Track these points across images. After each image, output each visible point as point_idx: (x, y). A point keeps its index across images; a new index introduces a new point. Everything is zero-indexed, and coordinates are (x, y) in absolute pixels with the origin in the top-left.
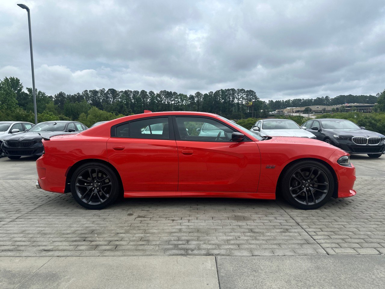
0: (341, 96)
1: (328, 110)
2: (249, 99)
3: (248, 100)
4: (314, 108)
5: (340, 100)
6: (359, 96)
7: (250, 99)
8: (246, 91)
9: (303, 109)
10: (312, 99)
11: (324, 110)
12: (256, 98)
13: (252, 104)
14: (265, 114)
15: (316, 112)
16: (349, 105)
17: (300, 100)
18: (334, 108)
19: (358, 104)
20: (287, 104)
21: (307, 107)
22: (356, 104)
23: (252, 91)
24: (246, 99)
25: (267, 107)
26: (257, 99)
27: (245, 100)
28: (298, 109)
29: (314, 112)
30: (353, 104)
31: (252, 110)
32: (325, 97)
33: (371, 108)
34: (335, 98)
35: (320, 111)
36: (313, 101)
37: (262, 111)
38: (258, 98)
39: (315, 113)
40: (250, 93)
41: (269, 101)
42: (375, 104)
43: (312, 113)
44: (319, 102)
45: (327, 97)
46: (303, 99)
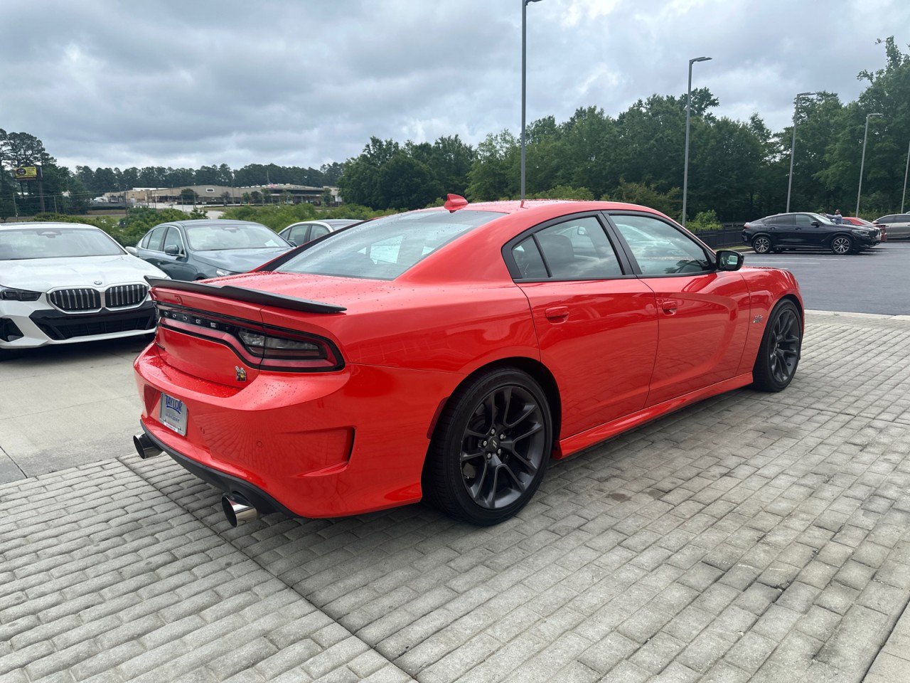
0: (254, 166)
1: (235, 196)
2: (23, 159)
3: (19, 161)
4: (202, 190)
5: (253, 174)
6: (290, 168)
7: (28, 159)
8: (8, 133)
9: (177, 192)
10: (191, 169)
11: (226, 196)
12: (45, 158)
13: (34, 173)
14: (80, 204)
15: (209, 201)
16: (276, 186)
17: (161, 170)
18: (247, 193)
19: (293, 187)
20: (130, 179)
21: (185, 188)
22: (288, 186)
23: (30, 137)
24: (14, 159)
25: (75, 184)
26: (48, 159)
27: (10, 162)
28: (164, 192)
29: (205, 201)
30: (282, 186)
31: (37, 192)
32: (219, 167)
33: (318, 195)
34: (242, 169)
35: (216, 198)
36: (194, 173)
37: (66, 194)
38: (52, 158)
39: (208, 203)
40: (22, 140)
41: (79, 168)
42: (324, 187)
43: (200, 204)
44: (208, 176)
45: (223, 166)
46: (170, 169)
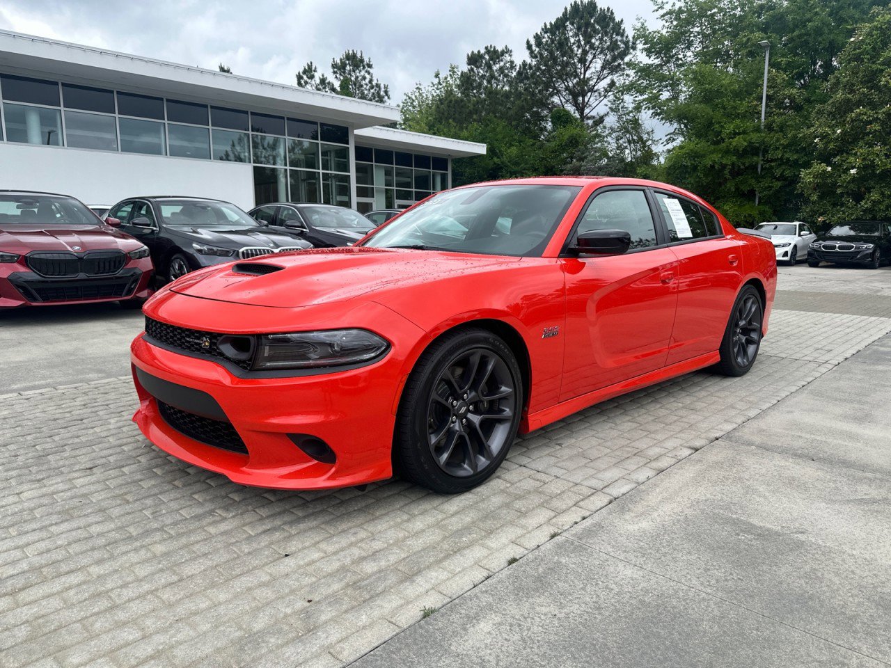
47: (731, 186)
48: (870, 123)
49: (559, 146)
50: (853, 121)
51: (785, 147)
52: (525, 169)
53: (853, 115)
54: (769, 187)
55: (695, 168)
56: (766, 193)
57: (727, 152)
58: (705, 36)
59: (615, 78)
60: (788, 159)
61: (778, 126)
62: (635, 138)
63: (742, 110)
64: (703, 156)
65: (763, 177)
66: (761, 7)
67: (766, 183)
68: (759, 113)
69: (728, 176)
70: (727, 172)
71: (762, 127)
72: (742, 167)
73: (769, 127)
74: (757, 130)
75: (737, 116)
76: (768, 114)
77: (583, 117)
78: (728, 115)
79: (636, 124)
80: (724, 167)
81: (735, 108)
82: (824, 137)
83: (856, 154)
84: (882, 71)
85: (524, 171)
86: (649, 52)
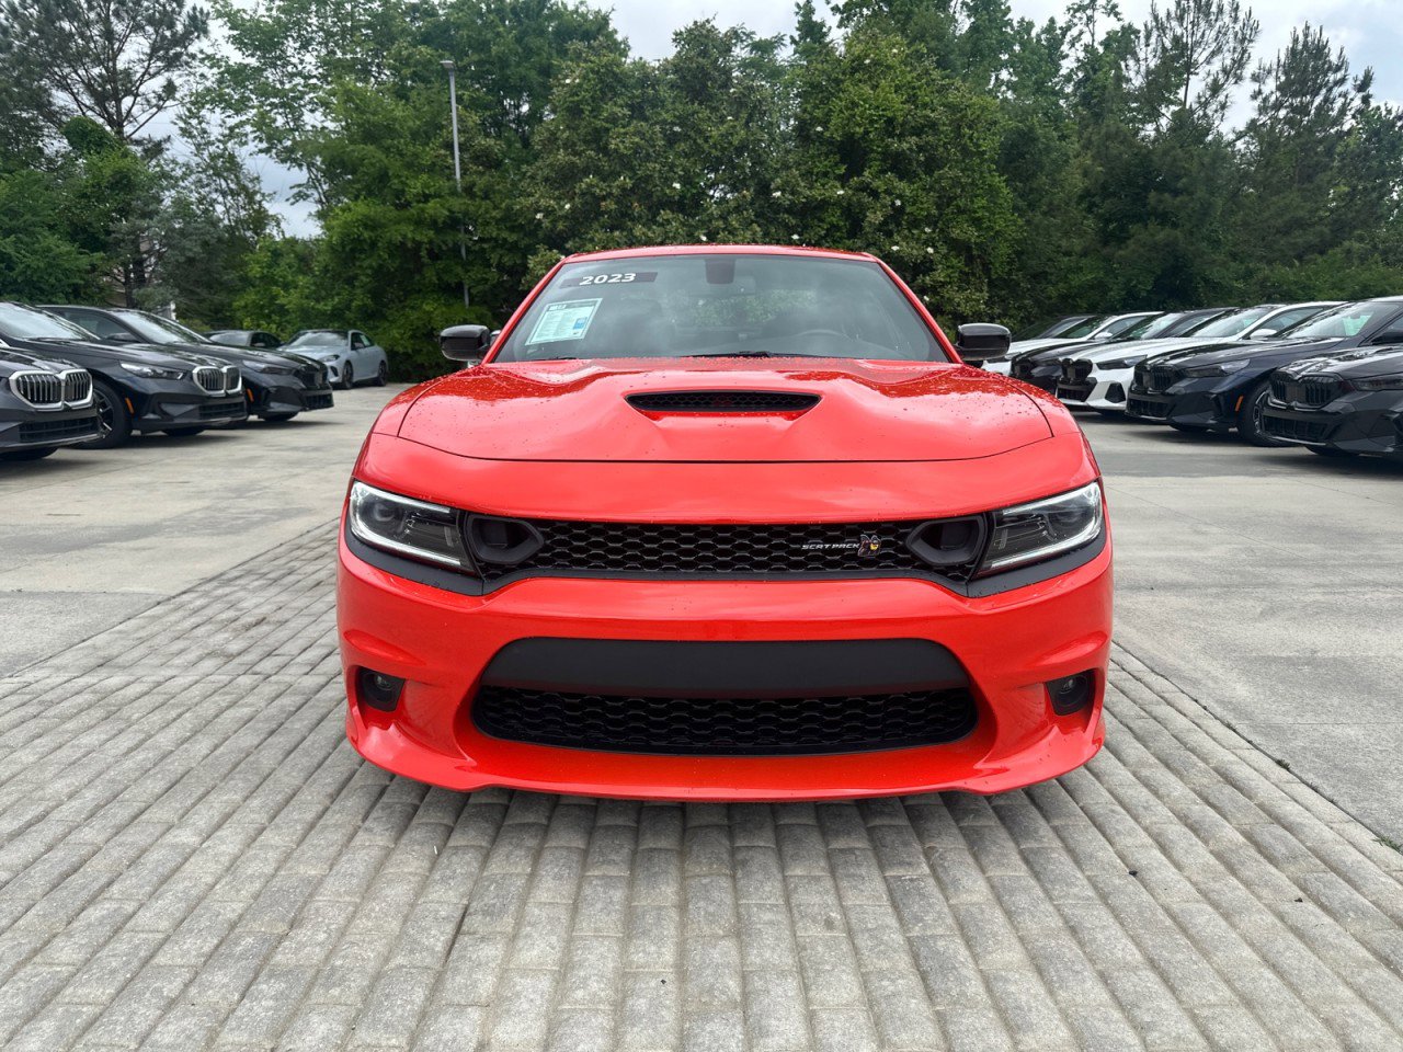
47: (430, 275)
48: (604, 198)
49: (93, 186)
50: (583, 194)
51: (498, 221)
52: (34, 224)
53: (584, 186)
54: (484, 279)
55: (373, 244)
56: (481, 288)
57: (418, 223)
58: (329, 35)
59: (177, 77)
60: (505, 240)
61: (481, 190)
62: (232, 186)
63: (426, 160)
64: (383, 226)
65: (471, 263)
66: (414, 8)
67: (476, 273)
68: (451, 168)
69: (426, 260)
70: (423, 253)
71: (459, 190)
72: (444, 248)
73: (469, 190)
74: (454, 193)
75: (421, 169)
76: (464, 172)
77: (122, 139)
78: (409, 166)
79: (232, 165)
80: (419, 244)
81: (416, 155)
82: (548, 212)
83: (592, 240)
84: (607, 130)
85: (32, 229)
86: (238, 42)
